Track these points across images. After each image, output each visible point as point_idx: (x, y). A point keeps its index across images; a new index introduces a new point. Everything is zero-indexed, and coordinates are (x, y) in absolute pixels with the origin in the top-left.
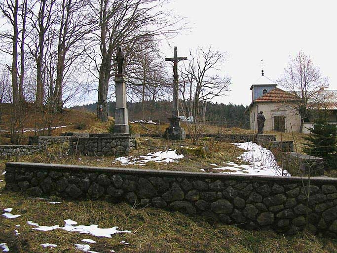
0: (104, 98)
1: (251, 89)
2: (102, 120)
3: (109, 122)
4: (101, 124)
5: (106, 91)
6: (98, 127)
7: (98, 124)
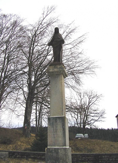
0: (28, 118)
1: (116, 117)
2: (26, 137)
3: (32, 137)
4: (24, 139)
5: (30, 114)
6: (22, 142)
7: (23, 139)
